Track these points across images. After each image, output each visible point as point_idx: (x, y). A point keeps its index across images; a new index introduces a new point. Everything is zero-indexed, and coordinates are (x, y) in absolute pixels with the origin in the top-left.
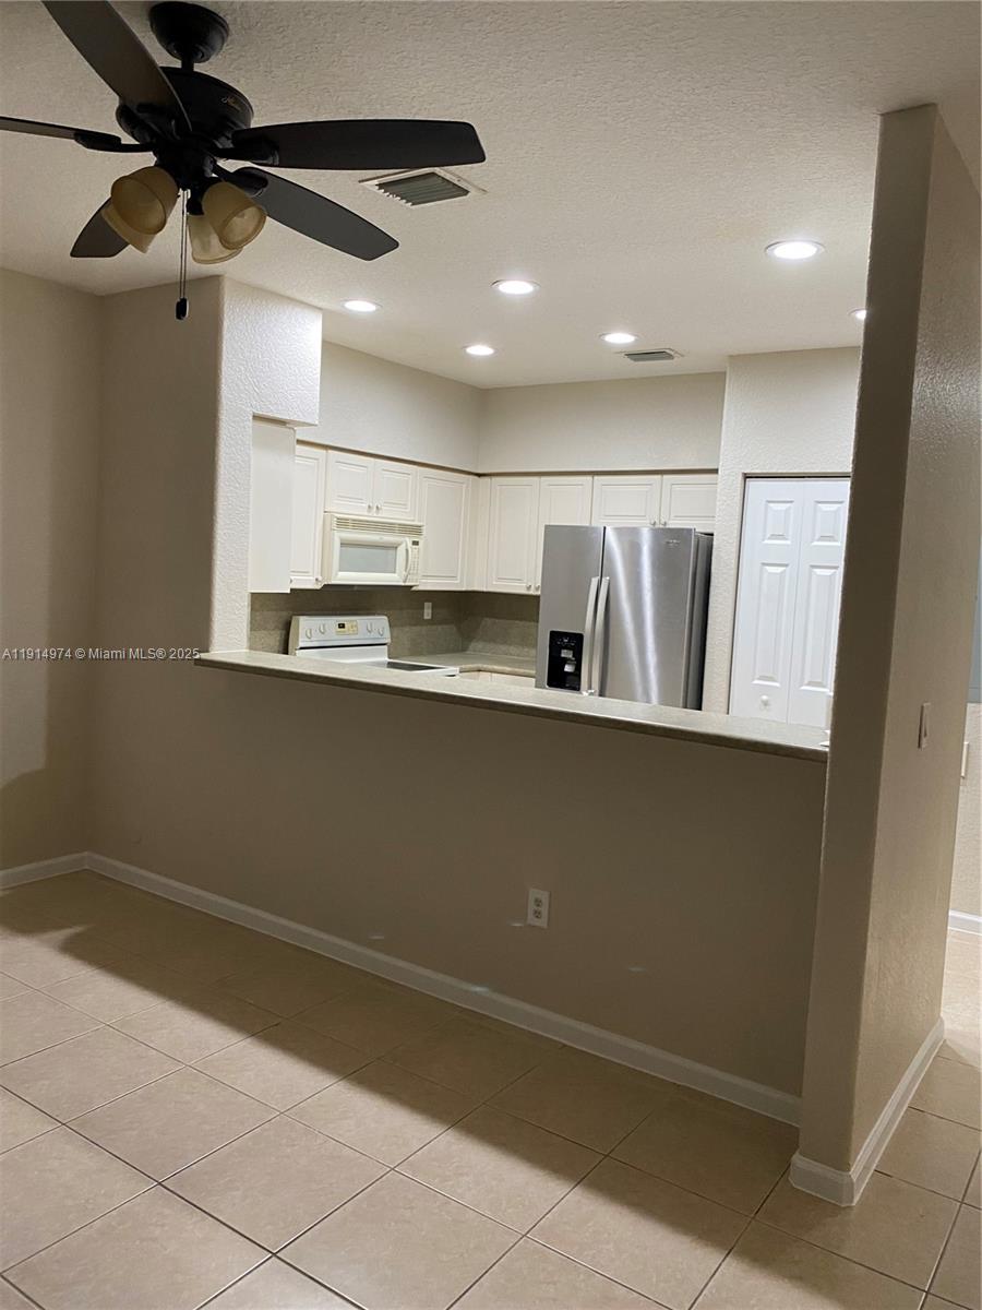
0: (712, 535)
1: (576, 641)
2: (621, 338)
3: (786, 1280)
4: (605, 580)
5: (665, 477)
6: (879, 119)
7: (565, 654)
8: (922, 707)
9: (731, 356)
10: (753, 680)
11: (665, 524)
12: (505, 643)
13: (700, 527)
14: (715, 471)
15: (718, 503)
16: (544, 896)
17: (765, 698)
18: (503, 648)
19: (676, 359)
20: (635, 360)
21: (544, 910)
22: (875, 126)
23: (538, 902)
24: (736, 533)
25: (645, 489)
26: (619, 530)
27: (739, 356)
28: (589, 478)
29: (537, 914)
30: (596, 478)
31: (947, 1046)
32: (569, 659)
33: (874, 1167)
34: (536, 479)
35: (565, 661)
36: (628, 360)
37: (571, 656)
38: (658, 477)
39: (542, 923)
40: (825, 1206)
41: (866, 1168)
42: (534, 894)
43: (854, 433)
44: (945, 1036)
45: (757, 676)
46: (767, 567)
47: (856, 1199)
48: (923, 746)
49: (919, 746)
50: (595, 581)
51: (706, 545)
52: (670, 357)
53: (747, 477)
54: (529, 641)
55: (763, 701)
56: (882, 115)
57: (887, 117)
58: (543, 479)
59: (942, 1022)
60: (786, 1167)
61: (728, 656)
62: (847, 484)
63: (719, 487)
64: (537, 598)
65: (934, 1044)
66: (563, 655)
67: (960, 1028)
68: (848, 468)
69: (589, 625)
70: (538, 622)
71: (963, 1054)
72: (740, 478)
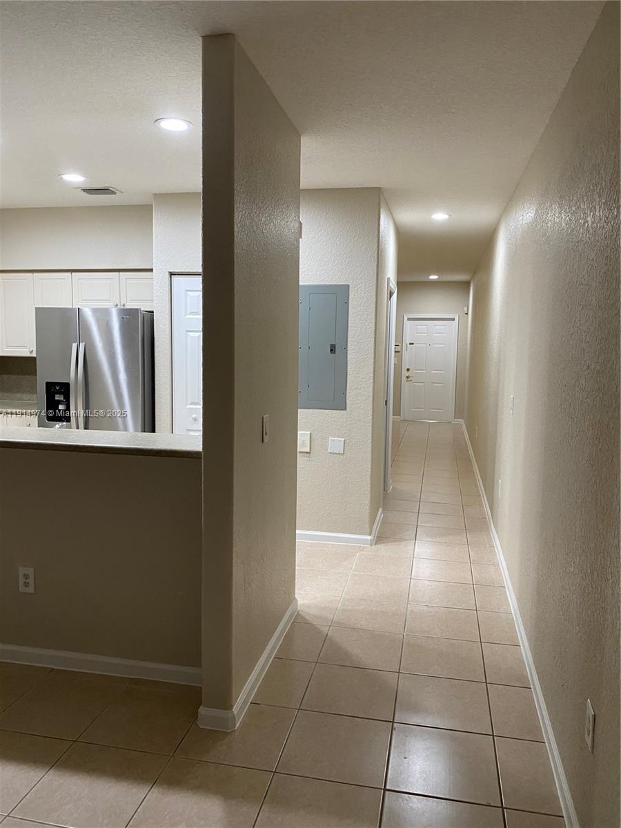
0: (153, 312)
1: (65, 388)
2: (74, 178)
3: (190, 791)
4: (82, 346)
5: (121, 273)
6: (201, 39)
7: (58, 397)
8: (263, 418)
9: (155, 195)
10: (187, 405)
11: (124, 305)
12: (18, 392)
13: (145, 307)
14: (151, 270)
15: (155, 292)
16: (30, 571)
17: (194, 416)
18: (19, 395)
19: (117, 194)
20: (90, 194)
21: (31, 581)
22: (199, 44)
23: (26, 576)
24: (168, 311)
25: (109, 281)
26: (95, 311)
27: (160, 194)
28: (69, 274)
29: (26, 584)
30: (73, 274)
31: (300, 615)
32: (62, 401)
33: (250, 701)
34: (30, 274)
35: (59, 402)
36: (85, 194)
37: (62, 399)
38: (117, 274)
39: (31, 589)
40: (218, 734)
41: (245, 702)
42: (22, 571)
43: (201, 247)
44: (299, 609)
45: (189, 403)
46: (190, 333)
47: (237, 725)
48: (265, 441)
49: (263, 441)
50: (75, 346)
51: (149, 319)
52: (113, 193)
53: (172, 274)
54: (33, 389)
55: (193, 419)
56: (202, 37)
57: (205, 38)
58: (35, 274)
59: (296, 601)
60: (195, 715)
61: (169, 391)
62: (200, 279)
63: (155, 282)
64: (34, 359)
65: (291, 616)
66: (56, 398)
67: (308, 602)
68: (200, 270)
69: (74, 375)
70: (36, 375)
71: (308, 618)
72: (167, 275)
